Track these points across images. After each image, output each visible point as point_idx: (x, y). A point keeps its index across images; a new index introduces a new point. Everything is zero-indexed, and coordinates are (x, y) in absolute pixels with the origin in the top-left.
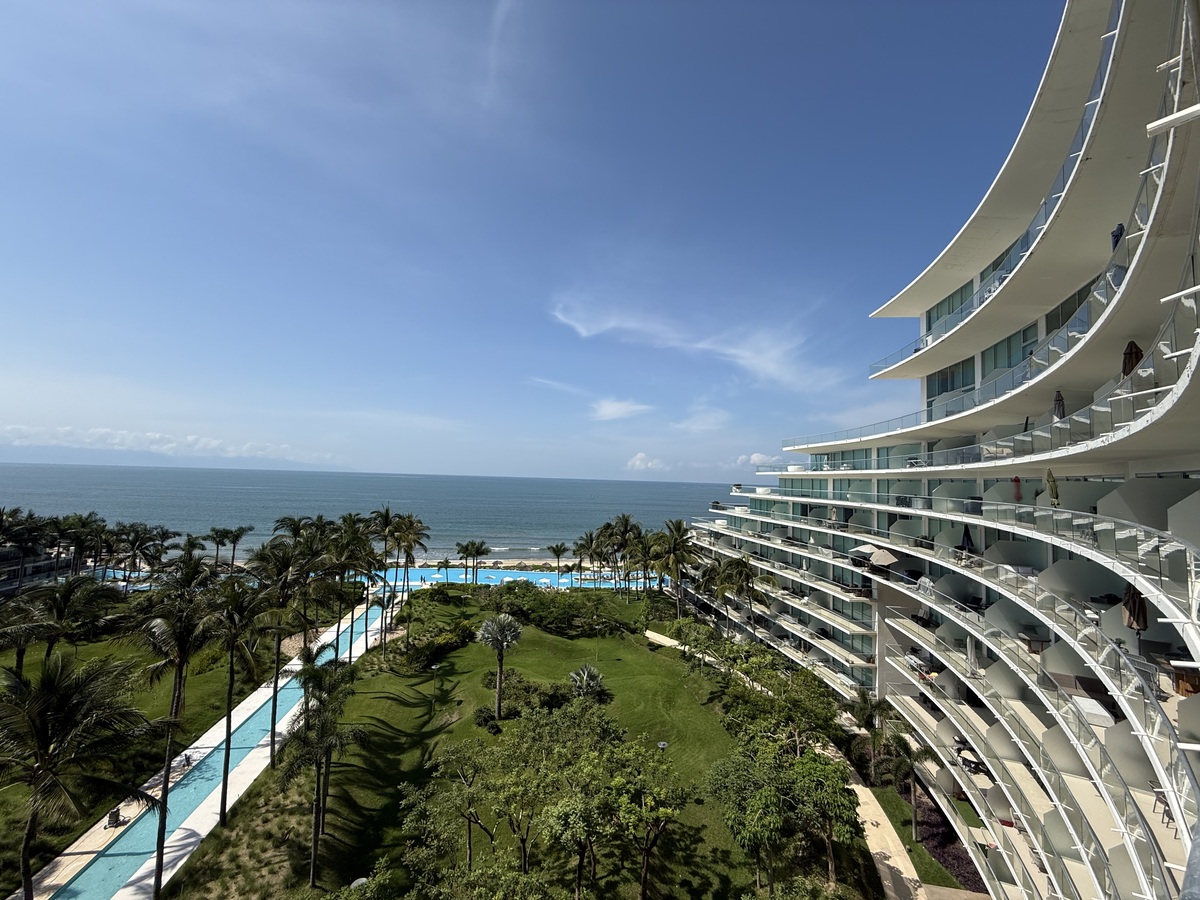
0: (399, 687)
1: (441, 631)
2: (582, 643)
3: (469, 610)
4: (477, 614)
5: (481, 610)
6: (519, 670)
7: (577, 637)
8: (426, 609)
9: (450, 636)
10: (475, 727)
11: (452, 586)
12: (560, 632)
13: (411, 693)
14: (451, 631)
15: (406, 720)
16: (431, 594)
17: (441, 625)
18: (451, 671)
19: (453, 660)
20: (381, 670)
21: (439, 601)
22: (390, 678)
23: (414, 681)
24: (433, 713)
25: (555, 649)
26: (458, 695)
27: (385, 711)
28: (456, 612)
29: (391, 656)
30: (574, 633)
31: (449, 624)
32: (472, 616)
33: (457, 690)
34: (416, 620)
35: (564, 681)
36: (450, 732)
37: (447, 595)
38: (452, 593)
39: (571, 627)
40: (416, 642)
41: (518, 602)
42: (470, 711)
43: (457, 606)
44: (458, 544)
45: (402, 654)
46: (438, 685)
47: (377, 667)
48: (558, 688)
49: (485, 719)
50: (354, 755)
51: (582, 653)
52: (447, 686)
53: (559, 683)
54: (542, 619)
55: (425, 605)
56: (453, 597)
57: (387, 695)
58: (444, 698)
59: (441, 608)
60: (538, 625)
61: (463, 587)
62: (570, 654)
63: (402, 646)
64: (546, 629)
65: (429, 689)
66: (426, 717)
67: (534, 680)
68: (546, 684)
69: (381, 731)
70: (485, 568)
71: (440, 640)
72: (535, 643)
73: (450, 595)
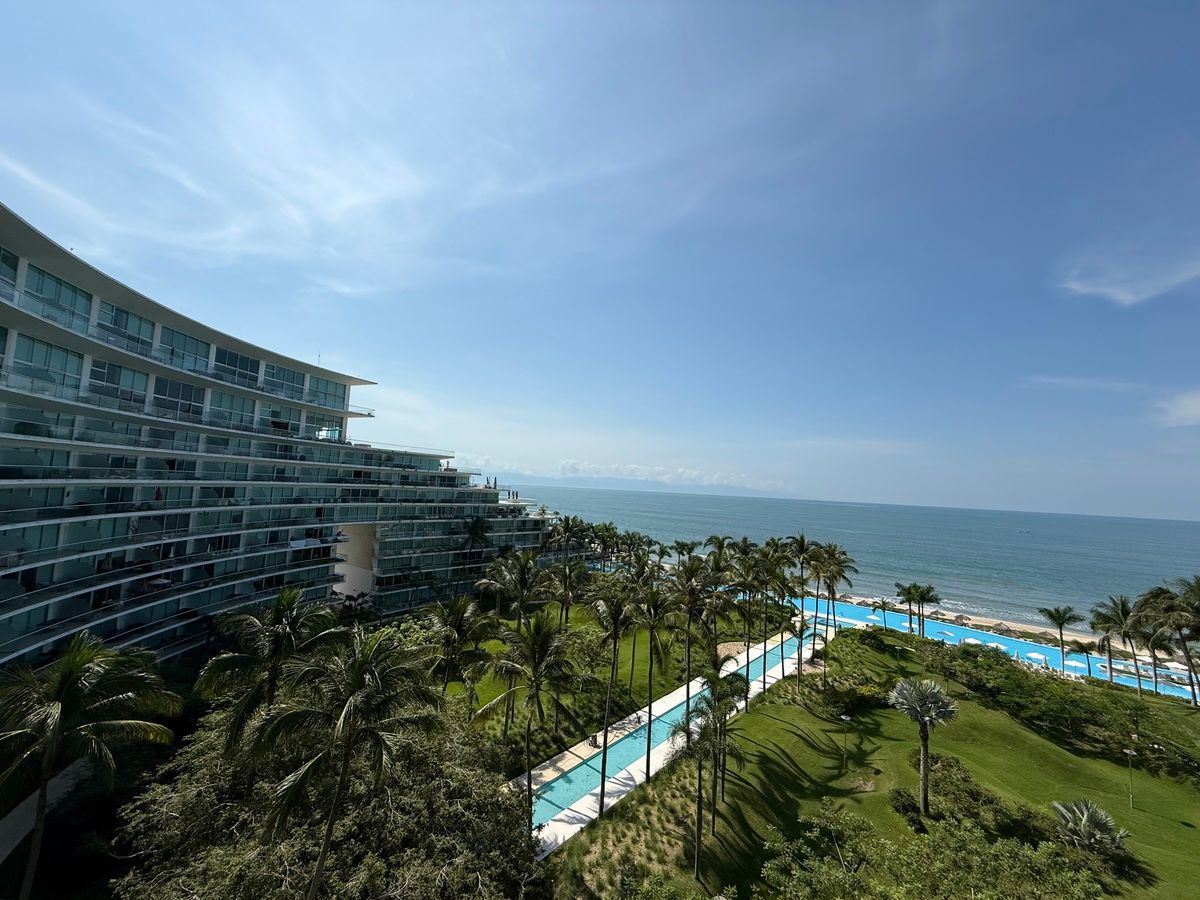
0: (813, 728)
1: (867, 681)
2: (1103, 768)
3: (910, 667)
4: (920, 675)
5: (928, 670)
6: (966, 763)
7: (1093, 755)
8: (854, 652)
9: (877, 689)
10: (890, 810)
11: (892, 633)
12: (1058, 738)
13: (823, 737)
14: (879, 684)
15: (815, 766)
16: (861, 635)
17: (868, 673)
18: (875, 731)
19: (878, 719)
20: (794, 700)
21: (871, 646)
22: (802, 712)
23: (829, 726)
24: (844, 771)
25: (1044, 760)
26: (877, 761)
27: (788, 743)
28: (893, 664)
29: (806, 690)
30: (1087, 747)
31: (879, 675)
32: (913, 674)
33: (875, 756)
34: (835, 659)
35: (1043, 809)
36: (859, 801)
37: (882, 642)
38: (889, 641)
39: (1082, 736)
40: (836, 684)
41: (982, 674)
42: (888, 786)
43: (894, 657)
44: (898, 585)
45: (818, 692)
46: (857, 741)
47: (790, 697)
48: (1029, 815)
49: (905, 806)
51: (1096, 783)
52: (867, 746)
53: (1034, 807)
54: (1021, 707)
55: (854, 646)
56: (888, 646)
57: (795, 730)
58: (860, 758)
59: (872, 654)
60: (1014, 715)
61: (906, 638)
62: (1071, 775)
63: (820, 684)
64: (1029, 723)
65: (847, 742)
66: (836, 772)
67: (987, 786)
68: (1011, 800)
69: (784, 764)
70: (944, 620)
71: (864, 690)
72: (1003, 737)
73: (886, 642)
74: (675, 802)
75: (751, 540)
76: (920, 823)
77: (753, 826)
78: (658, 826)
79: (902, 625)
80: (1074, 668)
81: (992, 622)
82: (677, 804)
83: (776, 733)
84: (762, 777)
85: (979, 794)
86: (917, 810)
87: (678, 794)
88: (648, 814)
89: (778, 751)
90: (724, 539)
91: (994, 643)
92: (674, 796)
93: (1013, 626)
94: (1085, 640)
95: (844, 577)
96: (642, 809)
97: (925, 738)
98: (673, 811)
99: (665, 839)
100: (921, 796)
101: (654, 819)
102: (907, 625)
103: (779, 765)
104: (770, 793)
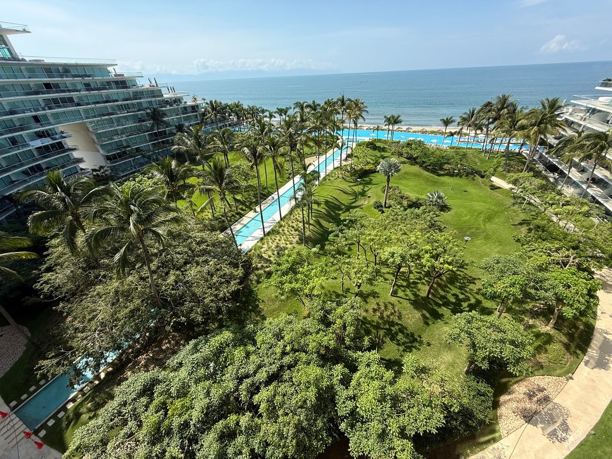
0: (345, 186)
1: (368, 163)
2: (446, 179)
3: (385, 154)
4: (389, 157)
5: (392, 155)
6: (401, 187)
7: (444, 175)
8: (364, 152)
9: (372, 166)
10: (373, 208)
11: (380, 141)
12: (434, 171)
13: (350, 189)
14: (373, 164)
15: (346, 200)
16: (367, 144)
17: (369, 160)
18: (370, 183)
19: (371, 178)
20: (338, 177)
21: (371, 148)
22: (341, 181)
23: (352, 184)
24: (357, 199)
25: (427, 180)
26: (369, 193)
27: (336, 194)
28: (379, 154)
29: (343, 172)
30: (442, 173)
31: (373, 160)
32: (386, 157)
33: (369, 191)
34: (355, 157)
35: (423, 197)
36: (362, 208)
37: (375, 145)
38: (378, 144)
39: (441, 169)
40: (355, 167)
41: (413, 152)
42: (372, 201)
43: (380, 151)
44: (385, 117)
45: (348, 172)
46: (362, 188)
47: (337, 176)
48: (419, 199)
49: (379, 206)
50: (323, 208)
51: (443, 184)
52: (366, 189)
53: (420, 197)
54: (424, 162)
55: (364, 149)
56: (379, 146)
57: (339, 188)
58: (363, 194)
59: (371, 152)
60: (421, 166)
61: (385, 142)
62: (435, 183)
63: (349, 168)
64: (426, 169)
65: (358, 189)
66: (354, 200)
67: (407, 193)
68: (413, 196)
69: (335, 202)
70: (401, 131)
71: (367, 168)
72: (416, 175)
73: (377, 145)
74: (293, 224)
75: (317, 102)
76: (383, 210)
77: (324, 225)
78: (288, 233)
79: (384, 136)
80: (446, 144)
81: (420, 128)
82: (294, 225)
83: (331, 191)
84: (327, 208)
85: (404, 196)
86: (382, 206)
87: (294, 221)
88: (283, 230)
89: (332, 198)
90: (304, 103)
91: (420, 138)
92: (293, 222)
93: (428, 129)
94: (453, 131)
95: (362, 117)
96: (280, 229)
97: (388, 181)
98: (293, 227)
99: (291, 237)
100: (384, 201)
101: (286, 232)
102: (386, 136)
103: (333, 203)
104: (329, 213)
